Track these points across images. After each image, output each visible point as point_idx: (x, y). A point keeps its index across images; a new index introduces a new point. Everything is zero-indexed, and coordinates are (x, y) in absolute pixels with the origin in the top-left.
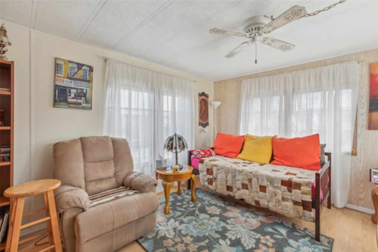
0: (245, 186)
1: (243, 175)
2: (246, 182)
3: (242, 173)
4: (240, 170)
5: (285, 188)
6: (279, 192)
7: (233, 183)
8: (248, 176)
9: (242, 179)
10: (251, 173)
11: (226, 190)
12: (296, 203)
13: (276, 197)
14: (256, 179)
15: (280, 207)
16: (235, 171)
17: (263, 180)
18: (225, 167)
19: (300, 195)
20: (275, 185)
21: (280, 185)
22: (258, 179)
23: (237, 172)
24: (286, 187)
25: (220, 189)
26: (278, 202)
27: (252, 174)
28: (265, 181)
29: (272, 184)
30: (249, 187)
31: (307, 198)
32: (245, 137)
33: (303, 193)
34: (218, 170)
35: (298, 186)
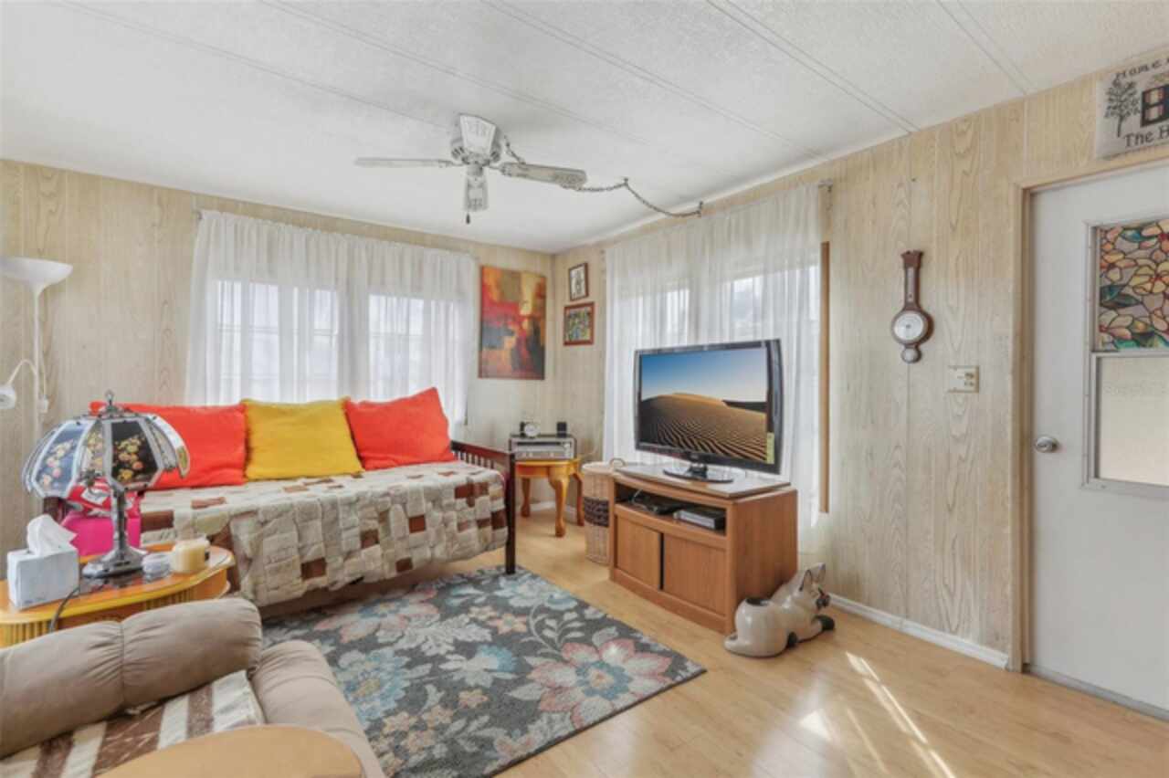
0: (368, 538)
1: (362, 508)
2: (374, 524)
3: (358, 505)
4: (348, 498)
5: (462, 502)
6: (453, 514)
7: (326, 546)
8: (379, 507)
9: (361, 519)
10: (387, 494)
11: (300, 581)
12: (481, 523)
13: (448, 530)
14: (399, 507)
15: (456, 546)
16: (334, 505)
17: (418, 500)
18: (292, 506)
19: (489, 503)
20: (445, 502)
21: (452, 500)
22: (404, 505)
23: (341, 509)
24: (464, 500)
25: (277, 588)
26: (452, 538)
27: (388, 499)
28: (423, 501)
29: (437, 503)
30: (381, 535)
31: (500, 505)
32: (242, 408)
33: (494, 498)
34: (264, 524)
35: (484, 487)
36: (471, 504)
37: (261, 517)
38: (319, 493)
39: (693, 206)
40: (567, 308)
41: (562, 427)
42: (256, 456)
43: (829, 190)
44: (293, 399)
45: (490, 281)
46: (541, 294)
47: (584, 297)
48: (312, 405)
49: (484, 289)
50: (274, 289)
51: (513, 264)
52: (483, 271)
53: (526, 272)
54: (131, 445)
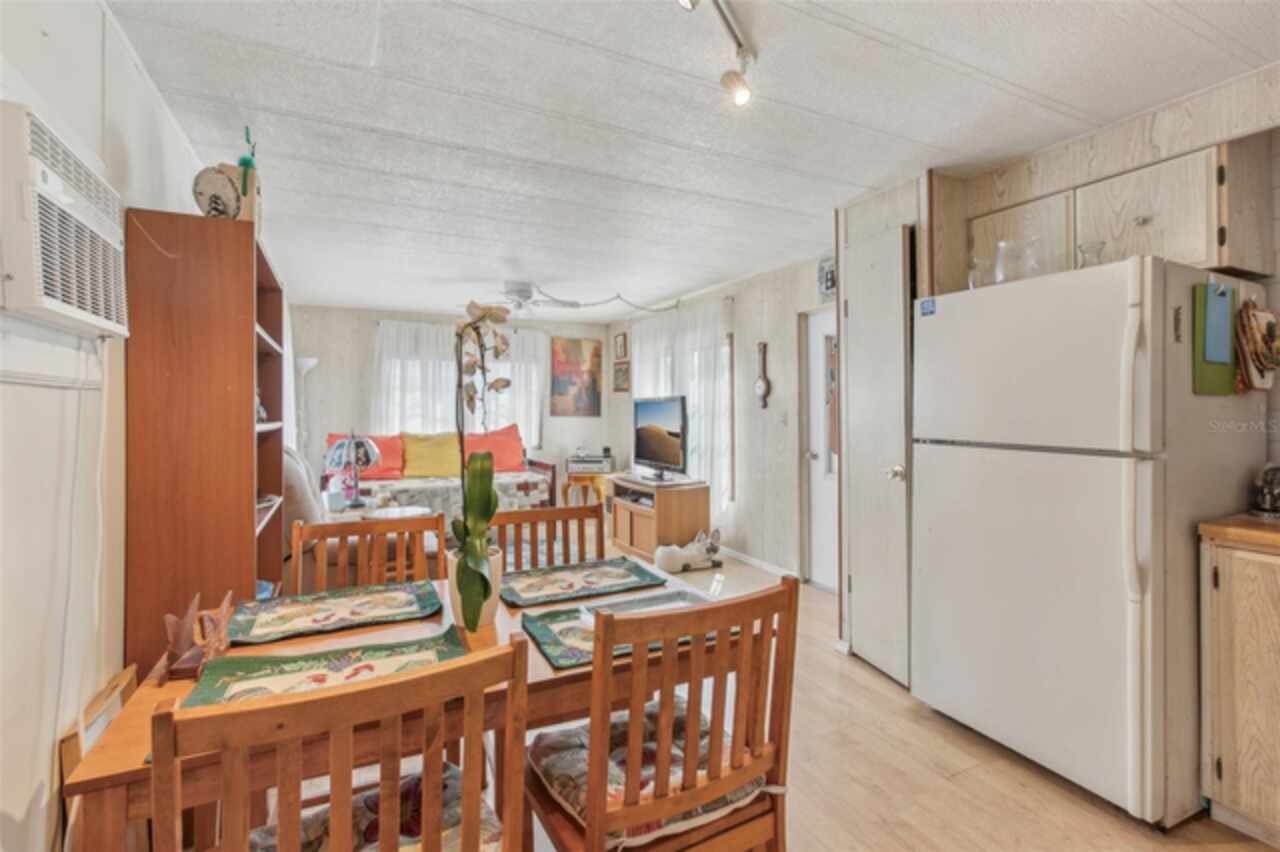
5: (521, 493)
6: (516, 500)
19: (539, 495)
20: (510, 493)
24: (523, 492)
29: (505, 493)
31: (546, 496)
32: (402, 437)
33: (542, 492)
34: (412, 497)
35: (535, 486)
36: (527, 495)
37: (411, 493)
38: (440, 484)
39: (673, 302)
40: (616, 364)
41: (607, 451)
42: (408, 464)
43: (731, 300)
44: (430, 431)
45: (558, 348)
46: (597, 354)
47: (623, 357)
48: (439, 435)
49: (554, 353)
50: (418, 363)
51: (575, 334)
52: (553, 341)
53: (585, 339)
54: (361, 451)
